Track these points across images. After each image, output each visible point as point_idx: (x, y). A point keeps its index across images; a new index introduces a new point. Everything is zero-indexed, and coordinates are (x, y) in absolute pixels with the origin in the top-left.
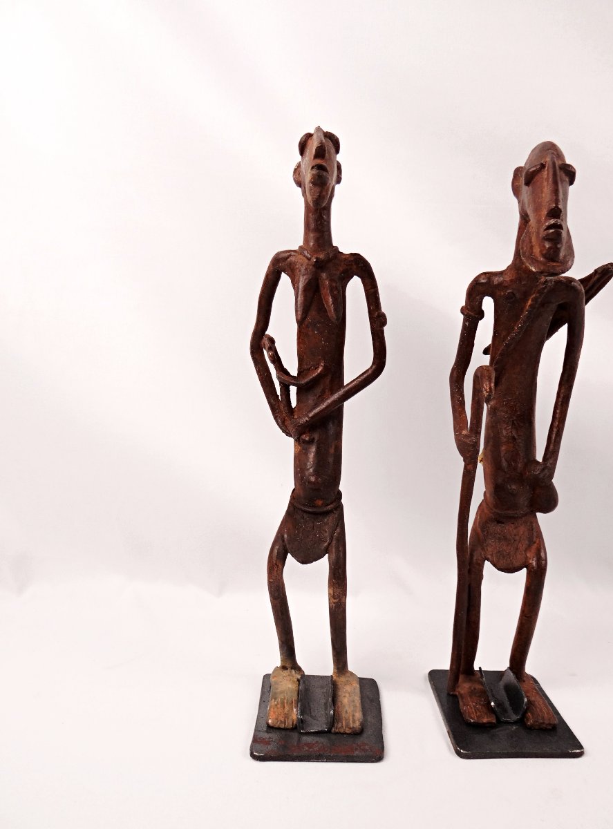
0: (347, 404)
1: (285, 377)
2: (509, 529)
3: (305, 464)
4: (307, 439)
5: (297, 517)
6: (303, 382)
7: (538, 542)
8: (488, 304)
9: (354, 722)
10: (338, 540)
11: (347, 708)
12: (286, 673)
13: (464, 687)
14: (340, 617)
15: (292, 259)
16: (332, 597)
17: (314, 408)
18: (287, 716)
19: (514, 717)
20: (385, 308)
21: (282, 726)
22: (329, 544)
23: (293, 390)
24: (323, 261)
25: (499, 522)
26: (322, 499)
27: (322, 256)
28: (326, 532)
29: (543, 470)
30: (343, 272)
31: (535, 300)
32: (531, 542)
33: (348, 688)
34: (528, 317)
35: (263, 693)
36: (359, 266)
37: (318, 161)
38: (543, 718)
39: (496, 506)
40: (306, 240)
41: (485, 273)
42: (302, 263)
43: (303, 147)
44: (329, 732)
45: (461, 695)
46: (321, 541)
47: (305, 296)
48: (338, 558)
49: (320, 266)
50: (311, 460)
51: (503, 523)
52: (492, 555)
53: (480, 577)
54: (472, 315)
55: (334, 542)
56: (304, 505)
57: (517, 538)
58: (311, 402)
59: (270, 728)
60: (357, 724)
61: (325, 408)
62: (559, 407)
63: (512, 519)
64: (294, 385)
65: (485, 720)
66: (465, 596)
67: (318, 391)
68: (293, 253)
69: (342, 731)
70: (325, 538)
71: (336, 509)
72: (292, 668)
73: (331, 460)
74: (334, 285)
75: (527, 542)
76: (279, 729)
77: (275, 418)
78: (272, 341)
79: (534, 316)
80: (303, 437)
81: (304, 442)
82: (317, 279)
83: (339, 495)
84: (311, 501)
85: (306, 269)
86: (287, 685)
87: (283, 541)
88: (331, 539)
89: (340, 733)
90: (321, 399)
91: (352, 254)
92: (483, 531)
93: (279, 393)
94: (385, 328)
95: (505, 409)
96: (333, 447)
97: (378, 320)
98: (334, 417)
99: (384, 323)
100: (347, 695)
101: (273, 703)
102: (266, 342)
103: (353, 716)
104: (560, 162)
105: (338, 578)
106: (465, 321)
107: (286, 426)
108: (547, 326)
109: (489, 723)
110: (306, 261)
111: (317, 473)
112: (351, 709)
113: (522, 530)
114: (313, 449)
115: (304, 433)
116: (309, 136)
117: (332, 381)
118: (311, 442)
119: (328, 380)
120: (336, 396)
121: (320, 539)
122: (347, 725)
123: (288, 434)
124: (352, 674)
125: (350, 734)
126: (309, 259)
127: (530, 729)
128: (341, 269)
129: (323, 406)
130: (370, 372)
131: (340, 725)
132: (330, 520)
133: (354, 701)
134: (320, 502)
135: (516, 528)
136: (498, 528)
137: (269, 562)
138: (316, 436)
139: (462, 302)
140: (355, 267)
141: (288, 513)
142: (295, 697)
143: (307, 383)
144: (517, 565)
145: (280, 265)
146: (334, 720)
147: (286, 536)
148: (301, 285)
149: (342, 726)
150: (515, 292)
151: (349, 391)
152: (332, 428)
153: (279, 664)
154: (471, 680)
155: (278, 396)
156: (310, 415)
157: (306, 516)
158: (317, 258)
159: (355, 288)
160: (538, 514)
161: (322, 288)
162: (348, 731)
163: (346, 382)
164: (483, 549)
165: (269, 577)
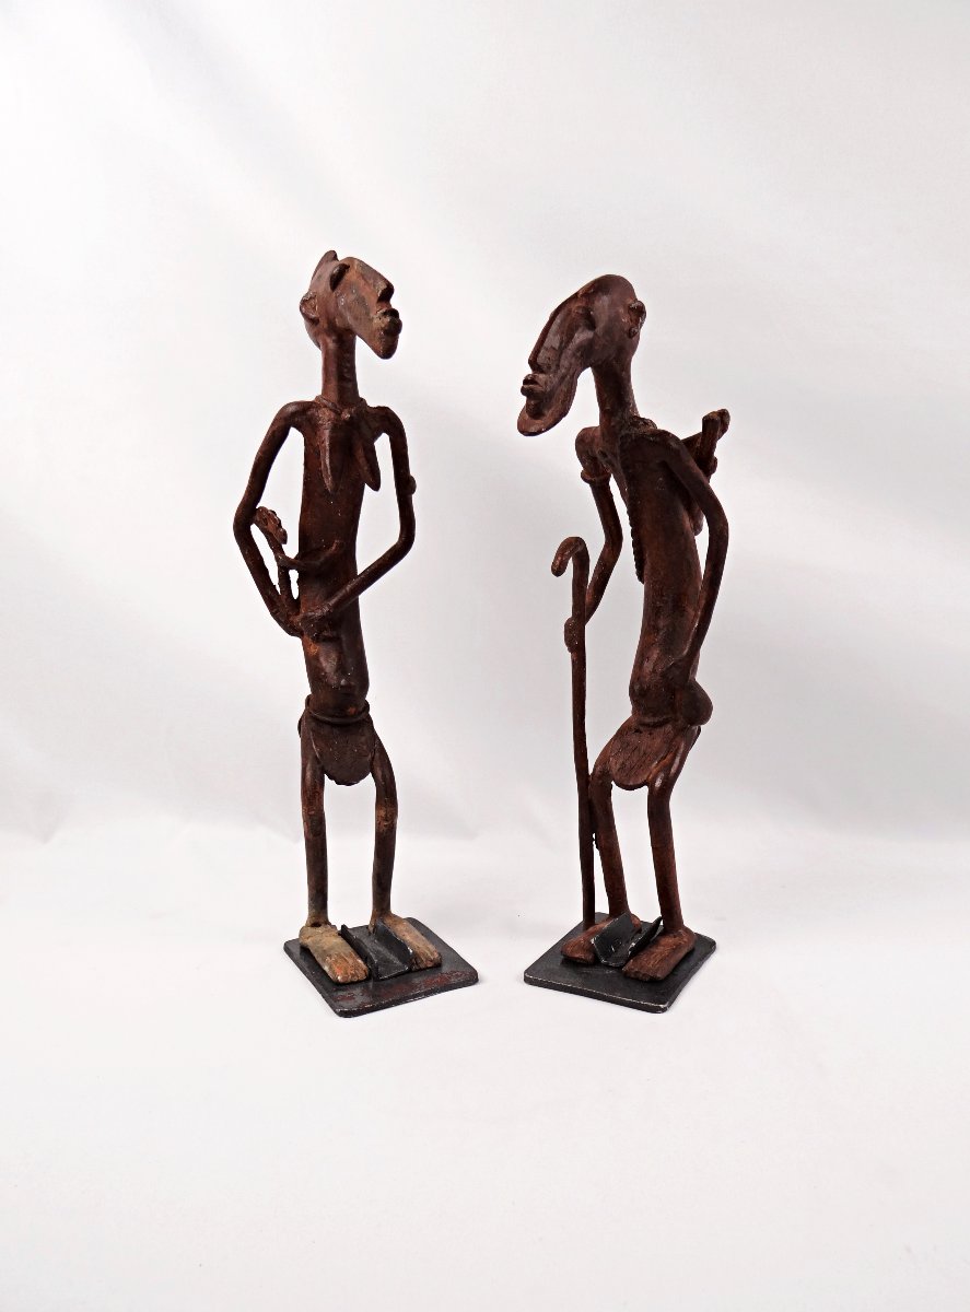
2: (644, 739)
4: (329, 635)
10: (380, 752)
12: (320, 930)
16: (384, 819)
18: (356, 968)
20: (413, 472)
21: (356, 979)
23: (294, 575)
25: (636, 731)
26: (355, 706)
32: (662, 757)
33: (400, 927)
40: (325, 389)
48: (385, 773)
49: (353, 422)
50: (335, 659)
59: (341, 985)
64: (294, 569)
68: (305, 405)
76: (352, 983)
77: (273, 614)
84: (341, 711)
86: (331, 941)
87: (319, 763)
91: (379, 408)
97: (405, 486)
99: (413, 490)
100: (406, 933)
101: (329, 960)
105: (391, 797)
107: (289, 624)
110: (333, 416)
113: (658, 742)
118: (335, 637)
120: (358, 580)
121: (360, 754)
129: (342, 593)
134: (353, 710)
136: (632, 738)
140: (382, 423)
142: (349, 949)
157: (334, 729)
158: (350, 414)
161: (356, 450)
162: (429, 964)
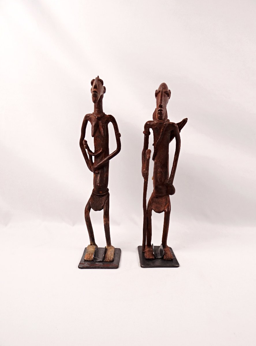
0: (110, 161)
1: (90, 153)
2: (160, 200)
3: (96, 180)
4: (97, 172)
5: (94, 197)
6: (96, 154)
7: (168, 203)
8: (151, 130)
9: (111, 258)
10: (107, 204)
11: (109, 255)
12: (91, 246)
13: (147, 249)
14: (107, 227)
15: (91, 116)
16: (105, 221)
17: (99, 163)
18: (90, 257)
19: (160, 257)
21: (89, 260)
22: (104, 205)
24: (99, 117)
25: (157, 198)
26: (102, 191)
27: (99, 116)
28: (103, 201)
29: (169, 181)
30: (106, 121)
31: (163, 129)
32: (166, 204)
33: (111, 250)
34: (162, 134)
35: (84, 252)
36: (112, 119)
37: (95, 90)
38: (169, 257)
39: (156, 193)
40: (95, 111)
41: (149, 121)
42: (93, 117)
43: (92, 83)
44: (103, 261)
45: (146, 252)
46: (101, 204)
47: (94, 128)
48: (106, 209)
49: (99, 119)
50: (98, 179)
51: (158, 198)
52: (154, 208)
53: (151, 215)
54: (147, 134)
55: (105, 204)
56: (96, 193)
57: (162, 203)
58: (98, 161)
59: (85, 261)
60: (112, 259)
61: (102, 163)
62: (175, 162)
63: (161, 197)
64: (93, 156)
65: (151, 258)
66: (146, 220)
67: (101, 157)
68: (91, 115)
69: (107, 261)
70: (103, 203)
71: (106, 194)
72: (94, 245)
73: (105, 179)
74: (103, 125)
75: (165, 204)
76: (88, 261)
78: (86, 142)
79: (164, 134)
80: (96, 172)
81: (96, 173)
82: (98, 123)
83: (108, 190)
84: (98, 192)
85: (95, 120)
86: (92, 249)
87: (89, 204)
88: (105, 203)
89: (106, 262)
90: (102, 160)
92: (152, 201)
93: (89, 158)
94: (121, 138)
95: (158, 163)
96: (105, 175)
98: (106, 165)
99: (120, 136)
100: (110, 252)
101: (86, 254)
102: (84, 142)
103: (111, 257)
104: (165, 90)
105: (106, 215)
106: (145, 135)
107: (91, 169)
108: (169, 137)
109: (152, 258)
110: (94, 117)
111: (100, 183)
112: (110, 255)
113: (164, 200)
114: (99, 176)
115: (96, 171)
116: (94, 80)
117: (105, 154)
118: (98, 173)
119: (104, 154)
120: (106, 159)
121: (101, 203)
122: (108, 259)
123: (92, 171)
124: (112, 246)
125: (109, 262)
126: (95, 117)
127: (165, 260)
128: (105, 120)
129: (101, 162)
130: (116, 152)
131: (106, 259)
132: (104, 198)
133: (111, 253)
134: (101, 192)
135: (162, 199)
136: (157, 200)
137: (85, 211)
138: (100, 172)
139: (143, 130)
140: (110, 119)
141: (92, 196)
142: (93, 252)
143: (97, 155)
144: (161, 210)
145: (87, 118)
146: (104, 257)
147: (90, 203)
148: (93, 125)
149: (107, 260)
150: (157, 127)
151: (110, 157)
152: (105, 169)
153: (90, 244)
154: (149, 248)
155: (88, 159)
156: (98, 165)
157: (97, 196)
158: (98, 117)
159: (110, 125)
160: (170, 195)
161: (100, 126)
162: (109, 261)
163: (110, 154)
164: (151, 206)
165: (85, 216)
